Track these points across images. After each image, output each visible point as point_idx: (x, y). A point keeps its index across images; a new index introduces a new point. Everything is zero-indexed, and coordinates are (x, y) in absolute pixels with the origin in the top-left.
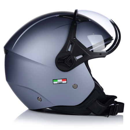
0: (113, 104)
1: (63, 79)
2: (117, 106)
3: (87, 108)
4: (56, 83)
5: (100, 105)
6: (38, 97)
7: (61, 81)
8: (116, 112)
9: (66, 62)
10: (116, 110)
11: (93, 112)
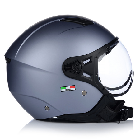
0: (123, 110)
1: (72, 86)
2: (127, 111)
3: (97, 115)
4: (64, 90)
5: (111, 111)
6: (46, 107)
7: (69, 88)
8: (126, 117)
9: (74, 68)
10: (126, 115)
11: (104, 119)
